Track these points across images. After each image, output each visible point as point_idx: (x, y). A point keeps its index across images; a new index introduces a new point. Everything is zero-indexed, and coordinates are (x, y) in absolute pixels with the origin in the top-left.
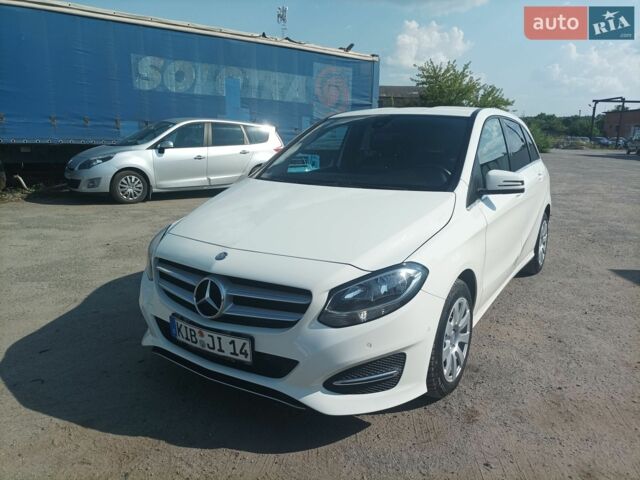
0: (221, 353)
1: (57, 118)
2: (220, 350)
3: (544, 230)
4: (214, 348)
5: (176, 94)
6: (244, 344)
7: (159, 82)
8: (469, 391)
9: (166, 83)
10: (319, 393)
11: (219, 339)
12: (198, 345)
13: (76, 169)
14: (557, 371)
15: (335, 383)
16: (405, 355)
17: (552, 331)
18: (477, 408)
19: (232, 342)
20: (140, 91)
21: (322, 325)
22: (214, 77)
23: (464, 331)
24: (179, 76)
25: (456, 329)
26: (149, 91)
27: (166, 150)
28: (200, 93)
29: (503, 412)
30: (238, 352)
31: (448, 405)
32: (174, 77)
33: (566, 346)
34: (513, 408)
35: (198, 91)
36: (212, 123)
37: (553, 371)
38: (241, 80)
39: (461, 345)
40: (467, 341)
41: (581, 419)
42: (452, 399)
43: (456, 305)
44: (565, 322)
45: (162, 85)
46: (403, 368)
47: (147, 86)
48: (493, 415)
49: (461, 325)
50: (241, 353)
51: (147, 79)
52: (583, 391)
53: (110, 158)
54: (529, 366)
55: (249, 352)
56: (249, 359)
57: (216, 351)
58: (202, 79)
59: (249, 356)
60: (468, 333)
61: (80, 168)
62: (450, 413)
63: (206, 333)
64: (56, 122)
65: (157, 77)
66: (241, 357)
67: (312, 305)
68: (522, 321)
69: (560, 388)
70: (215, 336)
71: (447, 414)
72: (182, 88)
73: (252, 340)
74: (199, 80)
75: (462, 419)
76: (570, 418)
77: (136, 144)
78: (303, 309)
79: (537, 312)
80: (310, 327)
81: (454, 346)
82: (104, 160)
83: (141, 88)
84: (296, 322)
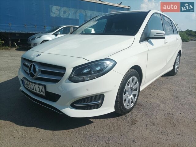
0: (36, 92)
1: (27, 25)
2: (36, 90)
3: (178, 60)
4: (33, 90)
5: (63, 18)
6: (42, 88)
7: (58, 14)
8: (136, 113)
9: (60, 14)
10: (69, 108)
11: (35, 86)
12: (29, 89)
13: (30, 40)
14: (173, 108)
15: (75, 105)
16: (104, 95)
17: (175, 94)
18: (137, 119)
19: (39, 87)
20: (52, 17)
21: (70, 81)
22: (76, 13)
23: (136, 90)
24: (65, 12)
25: (131, 88)
26: (55, 17)
27: (58, 35)
28: (71, 18)
29: (147, 121)
30: (41, 91)
31: (126, 118)
32: (63, 13)
33: (179, 99)
34: (152, 120)
35: (70, 17)
36: (73, 27)
37: (172, 108)
38: (84, 14)
39: (134, 95)
40: (137, 94)
41: (178, 126)
42: (128, 116)
43: (131, 79)
44: (181, 91)
45: (59, 15)
46: (103, 101)
47: (54, 15)
48: (143, 122)
49: (134, 87)
50: (42, 92)
51: (54, 13)
52: (182, 116)
53: (40, 37)
54: (162, 105)
55: (44, 91)
56: (44, 94)
57: (34, 91)
58: (72, 13)
59: (44, 93)
60: (138, 91)
61: (31, 40)
62: (126, 120)
63: (31, 84)
64: (26, 26)
65: (58, 12)
66: (42, 93)
67: (66, 73)
68: (164, 90)
69: (173, 114)
70: (34, 85)
71: (124, 121)
72: (65, 16)
73: (45, 87)
74: (71, 13)
75: (130, 123)
76: (174, 125)
77: (49, 33)
78: (62, 75)
79: (171, 87)
80: (65, 82)
81: (130, 95)
82: (38, 37)
83: (53, 16)
84: (60, 80)
